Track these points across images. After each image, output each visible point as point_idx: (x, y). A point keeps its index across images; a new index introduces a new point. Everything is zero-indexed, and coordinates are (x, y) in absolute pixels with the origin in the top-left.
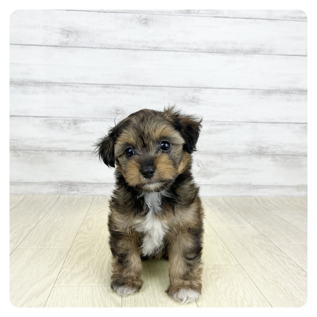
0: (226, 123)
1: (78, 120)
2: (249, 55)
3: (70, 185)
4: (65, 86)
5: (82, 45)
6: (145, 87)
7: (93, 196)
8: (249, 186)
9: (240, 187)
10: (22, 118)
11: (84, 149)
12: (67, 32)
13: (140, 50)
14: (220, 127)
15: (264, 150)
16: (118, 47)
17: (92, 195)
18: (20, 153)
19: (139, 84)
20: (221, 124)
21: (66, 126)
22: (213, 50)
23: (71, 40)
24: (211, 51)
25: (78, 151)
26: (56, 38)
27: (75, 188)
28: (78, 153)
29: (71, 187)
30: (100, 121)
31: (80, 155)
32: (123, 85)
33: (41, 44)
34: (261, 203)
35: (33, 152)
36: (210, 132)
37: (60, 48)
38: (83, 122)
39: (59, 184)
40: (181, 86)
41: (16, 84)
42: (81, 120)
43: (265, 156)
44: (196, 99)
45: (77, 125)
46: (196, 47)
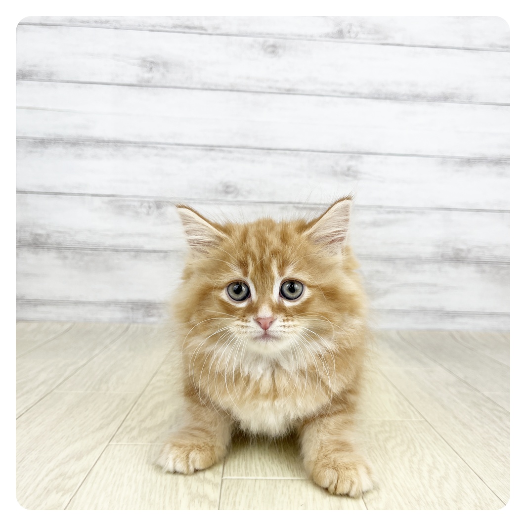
0: (401, 210)
1: (163, 202)
3: (147, 307)
4: (144, 147)
5: (173, 84)
6: (271, 151)
8: (439, 313)
9: (425, 314)
10: (75, 197)
12: (150, 64)
13: (264, 93)
14: (392, 217)
15: (463, 254)
16: (230, 88)
18: (68, 254)
19: (262, 147)
20: (394, 212)
21: (144, 210)
22: (379, 95)
23: (156, 76)
24: (376, 96)
25: (161, 252)
26: (133, 73)
27: (155, 311)
28: (162, 254)
29: (149, 311)
31: (165, 258)
32: (237, 147)
33: (109, 81)
35: (90, 252)
36: (375, 224)
37: (138, 88)
39: (130, 306)
40: (329, 149)
41: (66, 143)
43: (465, 264)
44: (353, 172)
45: (161, 209)
46: (352, 90)
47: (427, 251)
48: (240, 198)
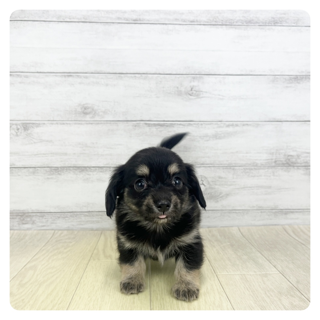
0: (239, 123)
1: (30, 123)
2: (268, 27)
3: (22, 216)
5: (31, 19)
6: (123, 75)
7: (55, 230)
8: (274, 211)
9: (261, 212)
11: (39, 165)
14: (231, 129)
15: (294, 160)
16: (83, 20)
17: (52, 230)
19: (114, 72)
20: (232, 125)
21: (13, 132)
22: (215, 21)
24: (214, 23)
25: (30, 167)
27: (29, 219)
28: (31, 170)
29: (24, 219)
30: (61, 124)
31: (34, 173)
32: (92, 73)
34: (292, 234)
36: (216, 137)
38: (36, 127)
40: (174, 73)
42: (34, 124)
43: (296, 168)
44: (196, 91)
45: (28, 130)
46: (192, 18)
47: (263, 158)
48: (97, 118)
